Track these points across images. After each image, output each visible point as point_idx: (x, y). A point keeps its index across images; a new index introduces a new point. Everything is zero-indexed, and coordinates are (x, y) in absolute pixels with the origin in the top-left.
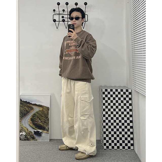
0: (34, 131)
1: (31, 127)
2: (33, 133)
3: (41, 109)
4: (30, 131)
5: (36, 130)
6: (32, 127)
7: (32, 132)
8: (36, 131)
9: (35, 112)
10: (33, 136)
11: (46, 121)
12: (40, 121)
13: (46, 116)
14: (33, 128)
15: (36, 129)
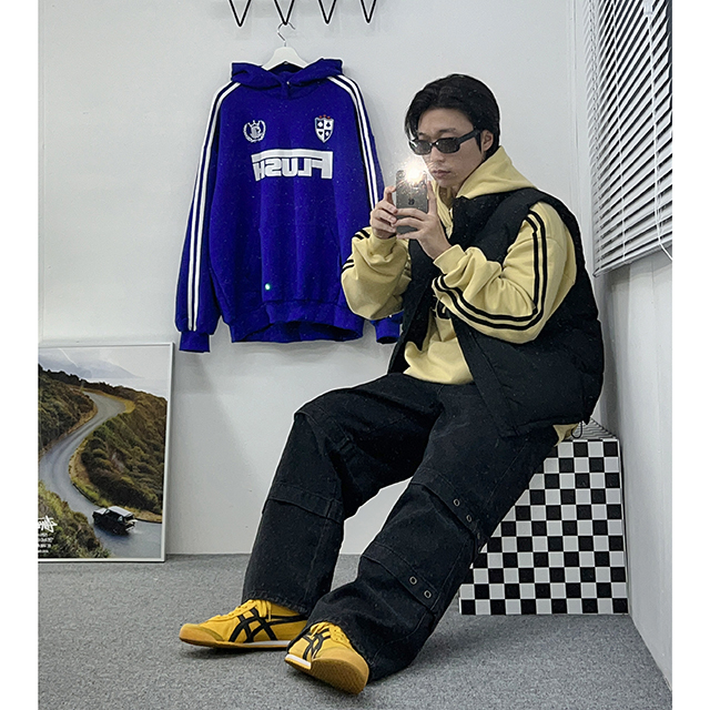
0: (95, 515)
1: (82, 492)
2: (91, 520)
3: (129, 407)
4: (76, 511)
5: (103, 506)
6: (86, 496)
7: (85, 519)
8: (102, 511)
9: (99, 423)
10: (89, 537)
11: (150, 467)
12: (121, 465)
13: (152, 441)
14: (91, 500)
15: (104, 502)
